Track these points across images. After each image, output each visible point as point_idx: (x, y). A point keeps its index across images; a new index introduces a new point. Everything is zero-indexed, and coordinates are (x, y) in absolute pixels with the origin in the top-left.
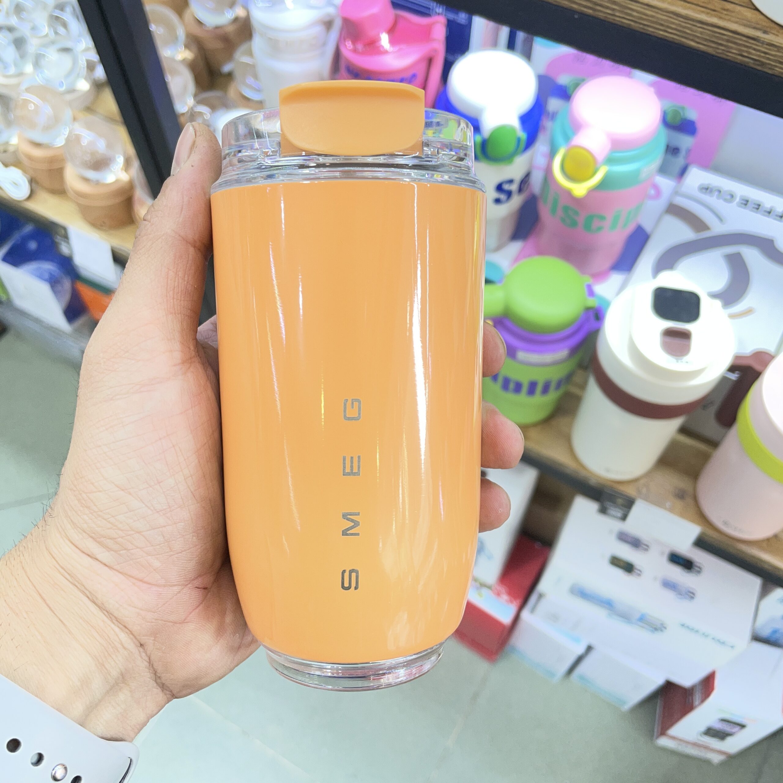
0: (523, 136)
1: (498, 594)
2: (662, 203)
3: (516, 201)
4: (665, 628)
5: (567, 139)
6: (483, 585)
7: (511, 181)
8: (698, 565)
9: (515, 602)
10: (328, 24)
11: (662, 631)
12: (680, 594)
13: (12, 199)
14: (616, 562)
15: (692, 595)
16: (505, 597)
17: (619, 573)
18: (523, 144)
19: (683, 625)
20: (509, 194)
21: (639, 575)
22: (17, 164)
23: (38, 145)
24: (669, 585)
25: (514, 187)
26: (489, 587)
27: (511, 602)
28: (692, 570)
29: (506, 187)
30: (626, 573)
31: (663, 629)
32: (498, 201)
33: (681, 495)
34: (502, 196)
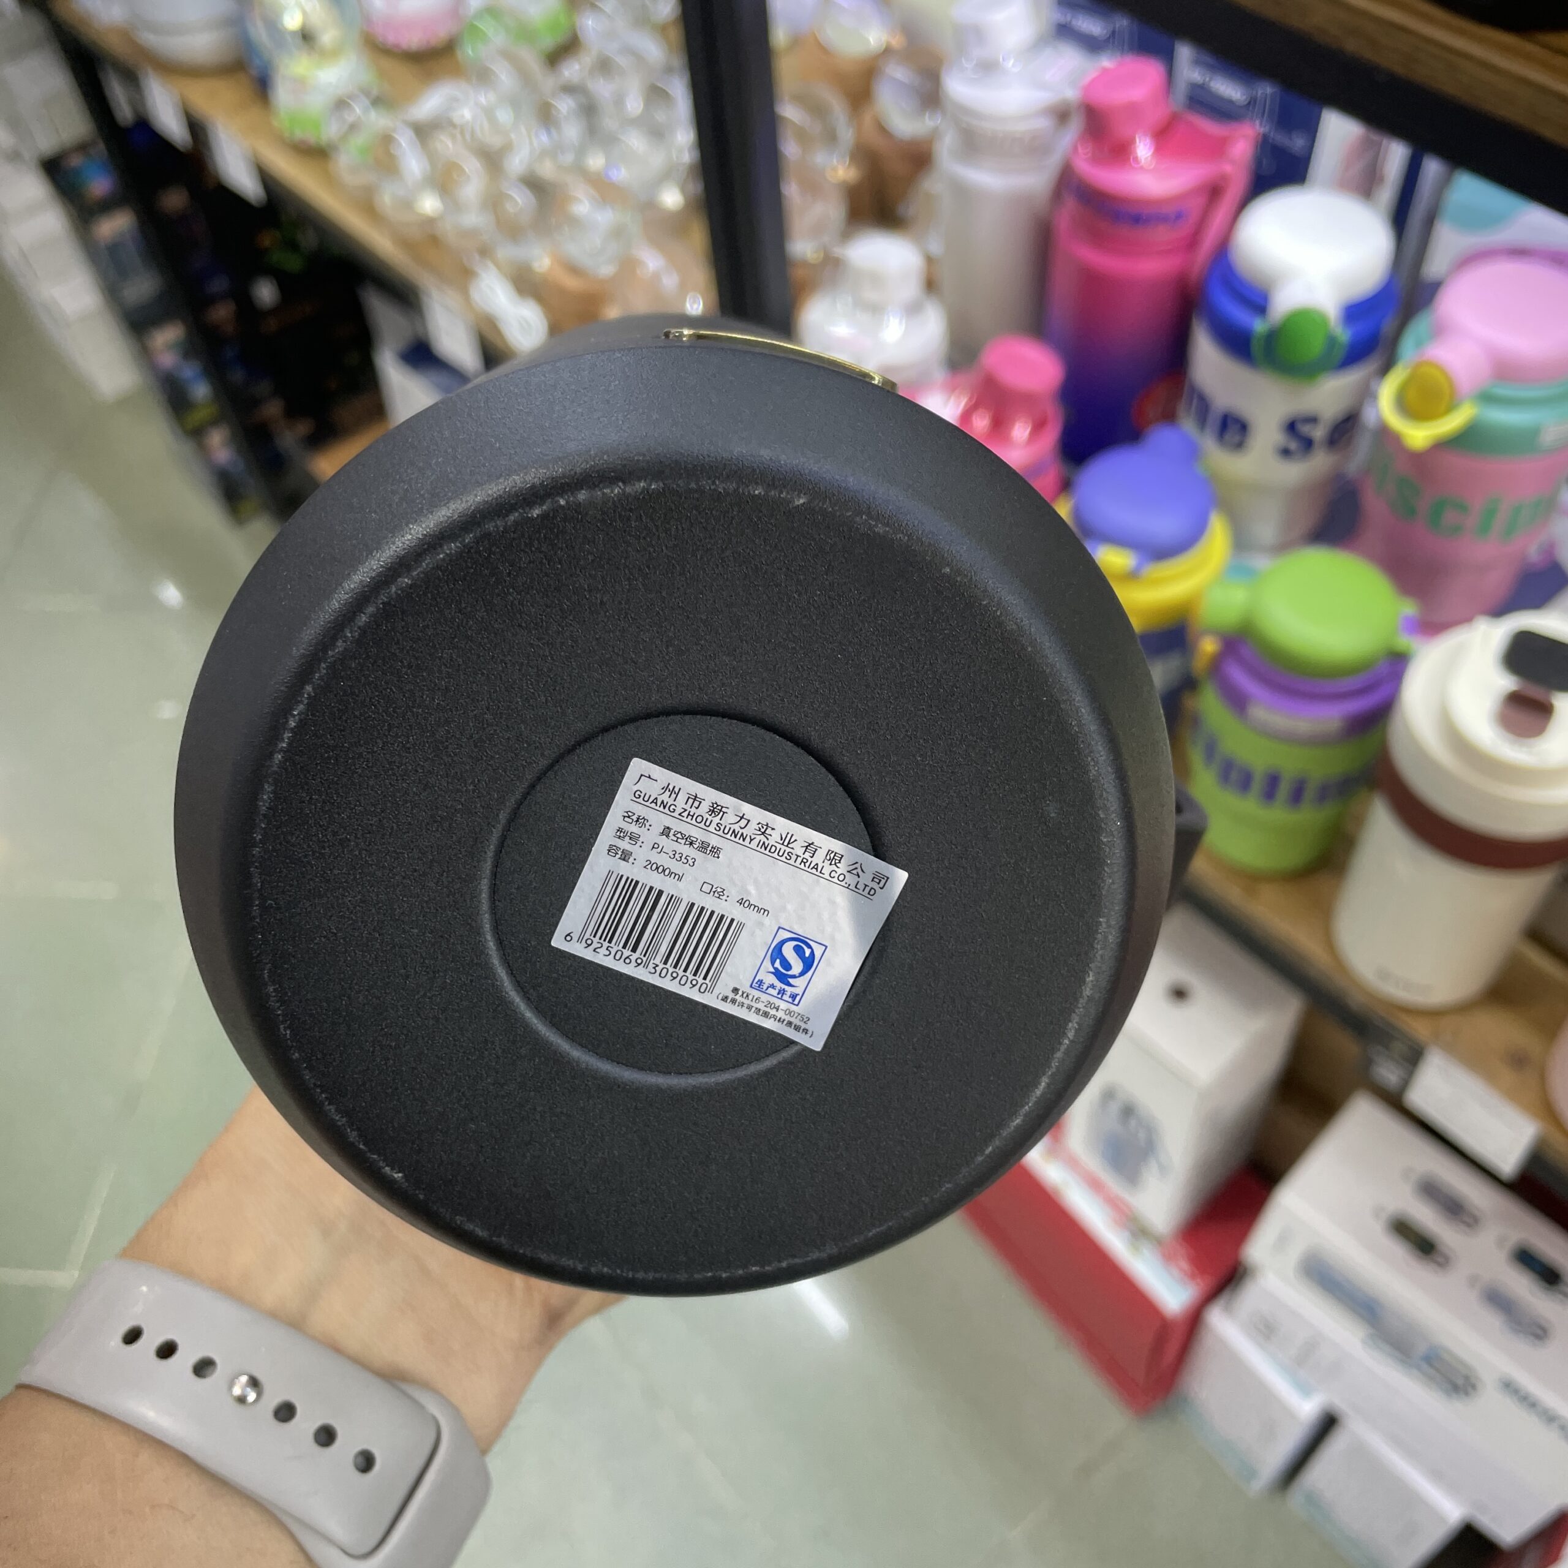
0: (1343, 335)
1: (1171, 1257)
3: (1320, 462)
4: (1475, 1388)
6: (1145, 1232)
7: (1313, 420)
9: (1198, 1279)
10: (1061, 115)
11: (1468, 1394)
12: (1518, 1324)
14: (1403, 1229)
15: (1542, 1333)
17: (1402, 1252)
18: (1339, 354)
19: (1507, 1385)
20: (1308, 444)
21: (1444, 1266)
22: (539, 298)
23: (574, 270)
24: (1498, 1300)
25: (1318, 433)
26: (1158, 1241)
28: (1556, 1287)
29: (1304, 429)
30: (1419, 1256)
32: (1286, 453)
33: (1518, 1061)
34: (1293, 445)
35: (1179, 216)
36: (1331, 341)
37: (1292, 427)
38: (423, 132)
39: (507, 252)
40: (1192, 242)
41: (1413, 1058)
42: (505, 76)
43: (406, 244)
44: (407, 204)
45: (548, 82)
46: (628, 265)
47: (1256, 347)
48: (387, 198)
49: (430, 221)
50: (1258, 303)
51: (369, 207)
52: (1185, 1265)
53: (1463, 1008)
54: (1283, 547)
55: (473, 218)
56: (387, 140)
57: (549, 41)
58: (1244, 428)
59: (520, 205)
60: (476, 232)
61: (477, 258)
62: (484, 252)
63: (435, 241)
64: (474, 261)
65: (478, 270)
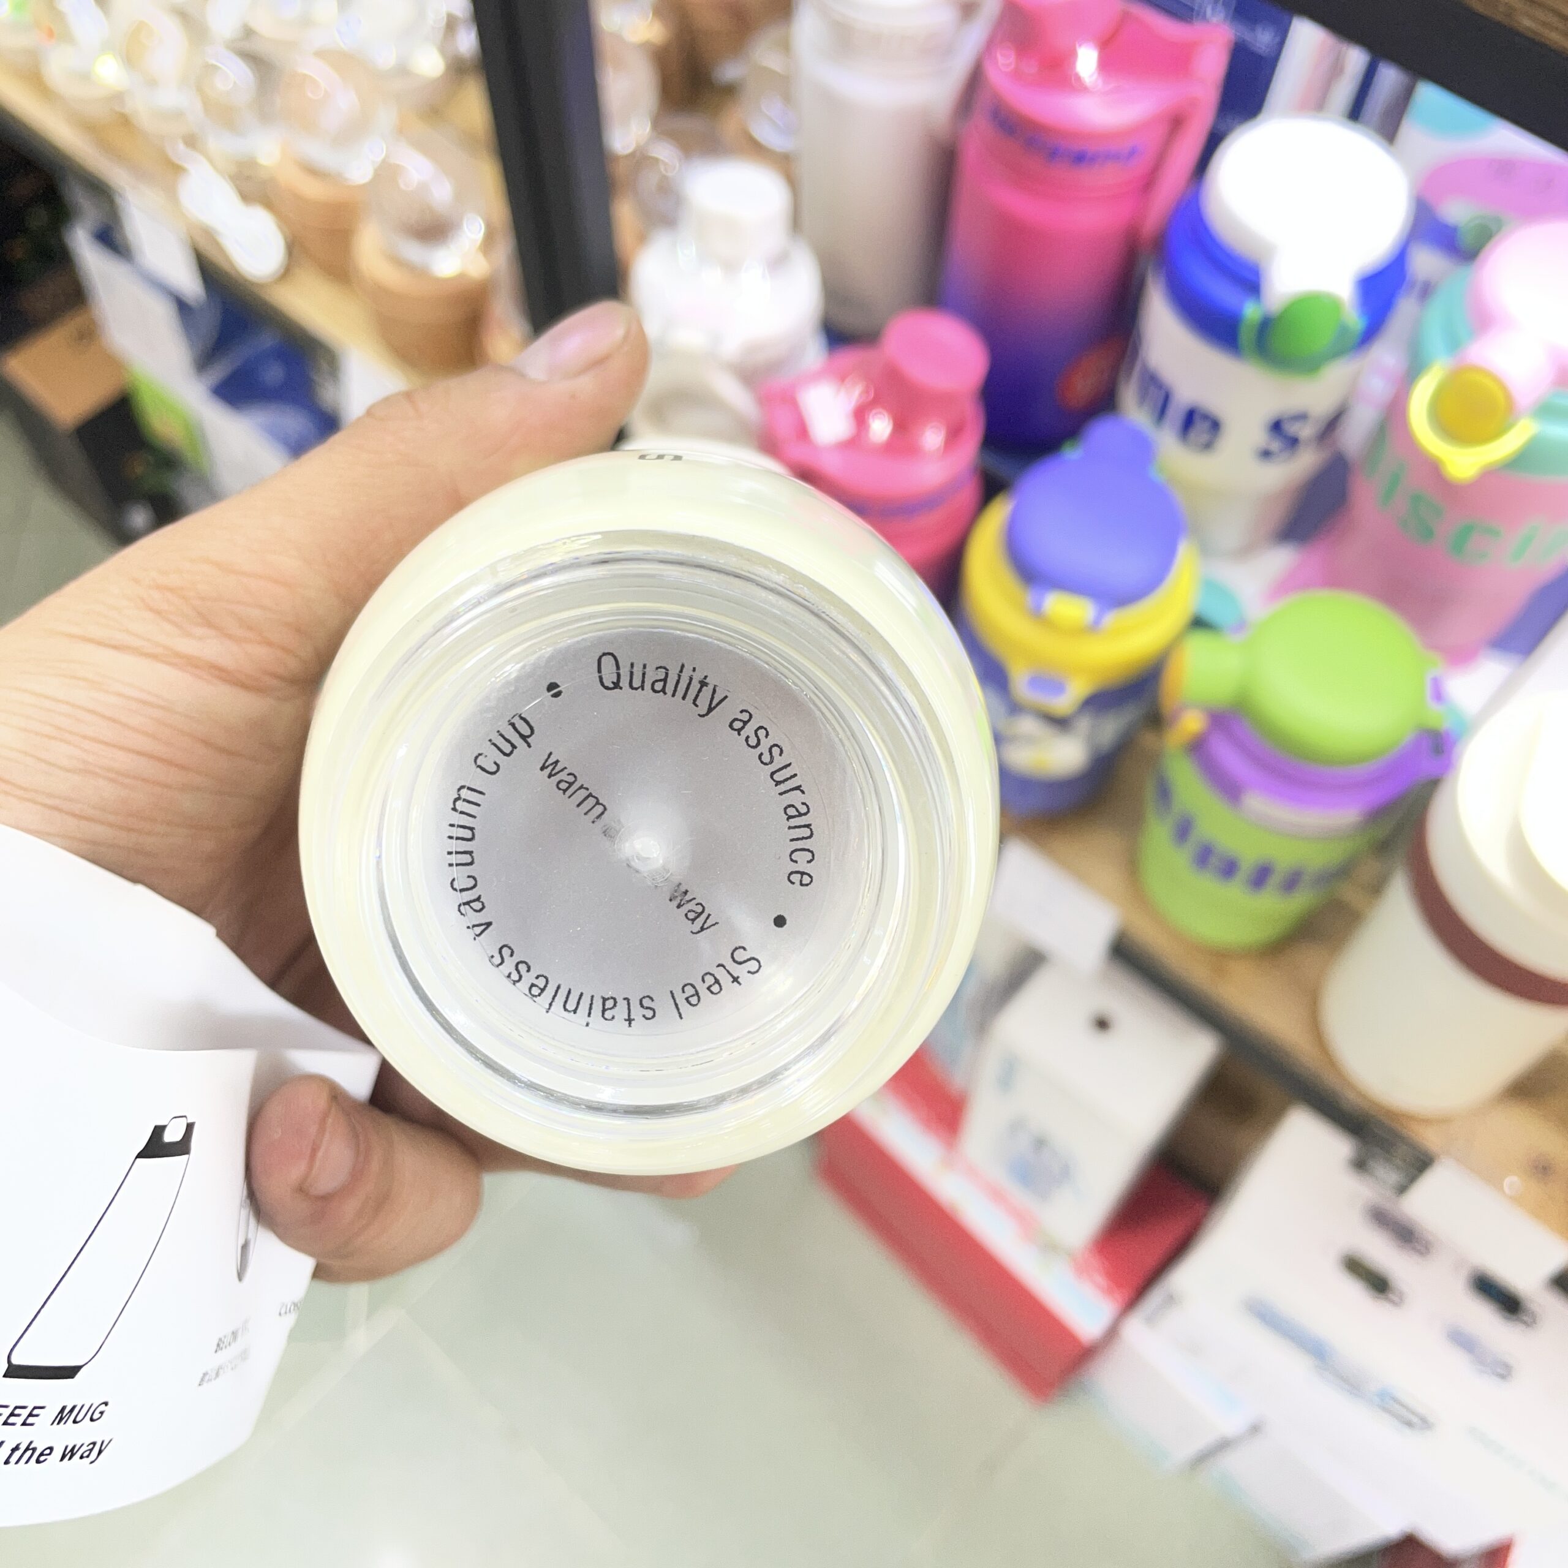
0: (1355, 320)
1: (1085, 1273)
3: (1303, 461)
4: (1430, 1427)
5: (1454, 345)
6: (1054, 1247)
7: (1302, 417)
8: (1531, 1310)
9: (1114, 1296)
10: (968, 9)
11: (1421, 1430)
12: (1481, 1362)
13: (242, 276)
14: (1356, 1267)
15: (1506, 1371)
16: (1097, 1281)
18: (1350, 343)
19: (1472, 1431)
20: (1293, 442)
21: (1397, 1304)
22: (268, 203)
23: (313, 171)
24: (1460, 1339)
25: (1307, 431)
26: (1066, 1253)
27: (1110, 1293)
28: (1517, 1317)
29: (1292, 428)
30: (1372, 1295)
32: (1266, 454)
33: (1541, 1167)
34: (1275, 445)
35: (1132, 153)
36: (1343, 330)
37: (1277, 427)
39: (220, 144)
40: (1147, 183)
43: (87, 127)
44: (85, 77)
46: (388, 174)
47: (1246, 335)
48: (57, 66)
49: (118, 97)
50: (1248, 279)
52: (1101, 1280)
55: (173, 97)
58: (1215, 425)
59: (235, 83)
60: (178, 115)
61: (181, 146)
62: (192, 141)
63: (125, 122)
64: (180, 152)
65: (186, 165)
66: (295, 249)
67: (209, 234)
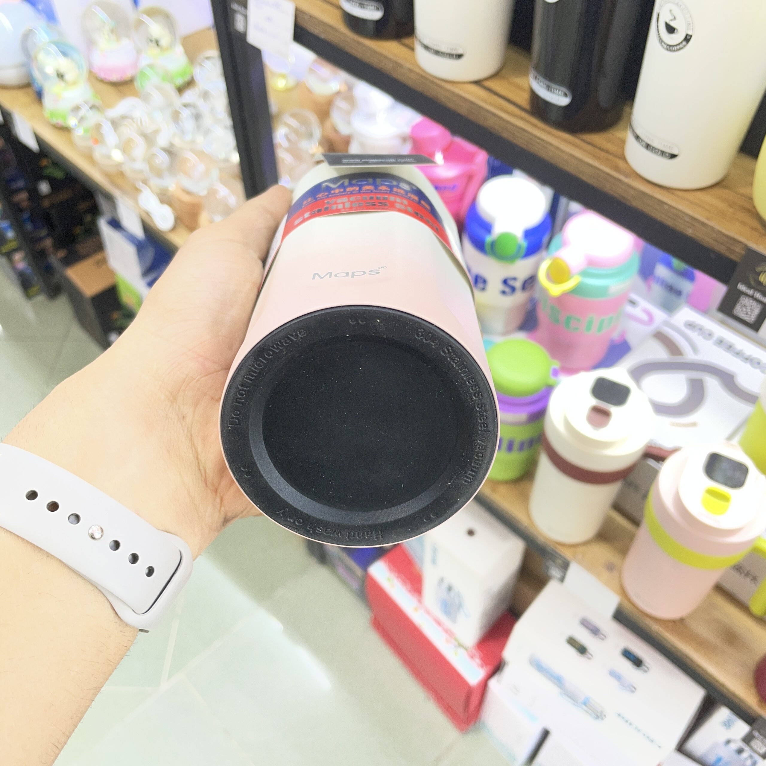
0: (524, 244)
1: (472, 657)
2: (650, 329)
3: (520, 297)
4: (605, 716)
6: (460, 645)
7: (515, 279)
8: (647, 664)
9: (485, 668)
10: (404, 139)
11: (602, 719)
12: (623, 685)
13: (158, 229)
14: (572, 642)
15: (634, 689)
16: (478, 661)
17: (572, 652)
18: (523, 251)
19: (619, 715)
20: (513, 289)
21: (589, 658)
22: (170, 204)
23: (188, 193)
24: (615, 675)
25: (518, 284)
26: (466, 649)
27: (482, 666)
28: (640, 668)
29: (511, 283)
30: (579, 654)
31: (603, 717)
32: (504, 292)
33: (610, 567)
34: (507, 290)
35: (454, 187)
36: (519, 247)
37: (505, 282)
38: (115, 124)
39: (155, 182)
40: (461, 198)
41: (565, 566)
42: (157, 98)
43: (108, 175)
44: (109, 157)
45: (178, 101)
46: (212, 192)
47: (487, 248)
48: (98, 153)
49: (119, 165)
50: (487, 227)
51: (90, 158)
53: (586, 543)
54: (506, 333)
55: (140, 165)
56: (98, 127)
57: (180, 81)
58: (485, 282)
59: (162, 160)
60: (141, 171)
61: (141, 184)
62: (145, 182)
63: (122, 174)
64: (140, 185)
65: (142, 189)
66: (178, 221)
67: (148, 214)
